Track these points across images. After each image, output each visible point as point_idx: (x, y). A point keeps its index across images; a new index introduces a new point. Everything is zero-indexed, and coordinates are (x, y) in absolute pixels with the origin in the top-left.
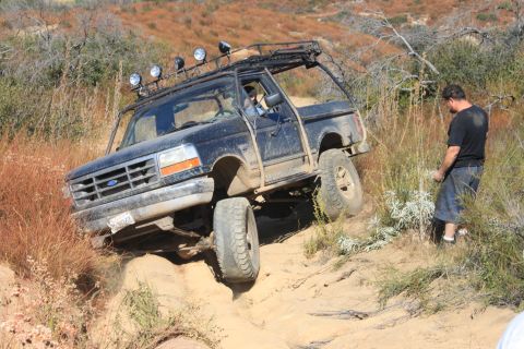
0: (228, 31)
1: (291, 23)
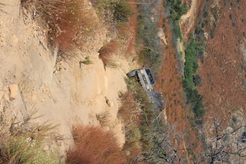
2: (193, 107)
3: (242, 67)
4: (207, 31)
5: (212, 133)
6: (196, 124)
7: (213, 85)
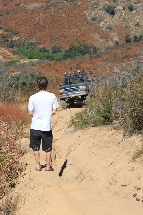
2: (80, 55)
3: (47, 9)
4: (12, 37)
5: (104, 40)
6: (96, 54)
7: (61, 36)
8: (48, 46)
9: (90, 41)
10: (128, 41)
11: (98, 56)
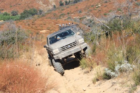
0: (40, 26)
1: (56, 22)
2: (31, 16)
5: (46, 5)
6: (41, 14)
7: (17, 4)
8: (9, 11)
9: (37, 6)
10: (61, 5)
11: (43, 16)
